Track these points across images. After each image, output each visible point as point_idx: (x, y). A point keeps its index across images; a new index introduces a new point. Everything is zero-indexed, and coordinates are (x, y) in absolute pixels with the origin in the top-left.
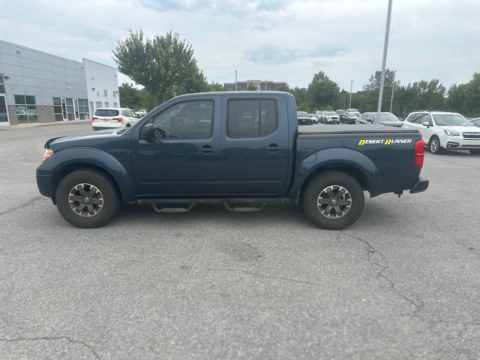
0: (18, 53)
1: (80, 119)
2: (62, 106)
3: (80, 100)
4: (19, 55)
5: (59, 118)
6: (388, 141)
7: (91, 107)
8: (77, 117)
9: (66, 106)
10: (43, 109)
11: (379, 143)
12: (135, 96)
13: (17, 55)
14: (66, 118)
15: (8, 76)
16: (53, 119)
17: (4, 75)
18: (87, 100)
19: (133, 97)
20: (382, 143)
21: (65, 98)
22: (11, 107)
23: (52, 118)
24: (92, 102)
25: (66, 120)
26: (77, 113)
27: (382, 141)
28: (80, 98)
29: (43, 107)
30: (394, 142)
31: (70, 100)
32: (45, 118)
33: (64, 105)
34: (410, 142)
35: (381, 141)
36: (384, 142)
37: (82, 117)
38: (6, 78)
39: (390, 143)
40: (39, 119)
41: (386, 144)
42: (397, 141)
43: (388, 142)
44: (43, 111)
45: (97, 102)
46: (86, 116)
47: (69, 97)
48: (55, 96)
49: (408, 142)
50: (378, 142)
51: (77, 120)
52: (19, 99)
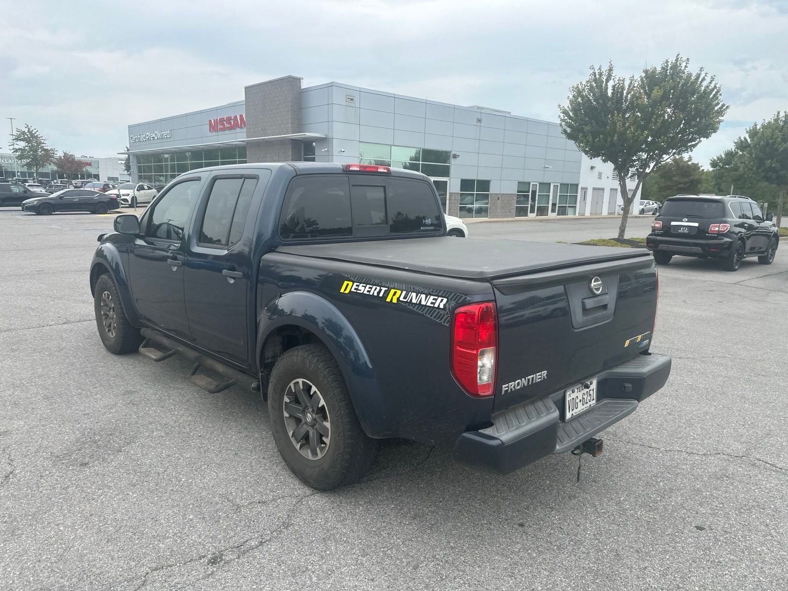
0: (479, 121)
1: (558, 214)
2: (530, 194)
3: (564, 186)
4: (479, 124)
5: (522, 212)
6: (395, 294)
7: (581, 196)
8: (553, 211)
9: (537, 194)
10: (498, 199)
11: (376, 294)
12: (692, 177)
13: (476, 124)
14: (534, 213)
15: (457, 153)
16: (512, 214)
17: (453, 153)
18: (577, 185)
19: (686, 180)
20: (381, 295)
21: (538, 182)
22: (454, 195)
23: (511, 212)
24: (585, 190)
25: (532, 216)
26: (554, 205)
27: (384, 289)
28: (565, 182)
29: (499, 196)
30: (405, 298)
31: (545, 186)
32: (499, 211)
33: (534, 193)
34: (442, 306)
35: (380, 290)
36: (387, 293)
37: (563, 211)
38: (455, 156)
39: (398, 299)
40: (490, 213)
41: (388, 300)
42: (414, 298)
43: (395, 296)
44: (499, 202)
45: (594, 189)
46: (570, 211)
47: (546, 181)
48: (521, 180)
49: (436, 305)
50: (374, 291)
51: (552, 215)
52: (466, 184)
